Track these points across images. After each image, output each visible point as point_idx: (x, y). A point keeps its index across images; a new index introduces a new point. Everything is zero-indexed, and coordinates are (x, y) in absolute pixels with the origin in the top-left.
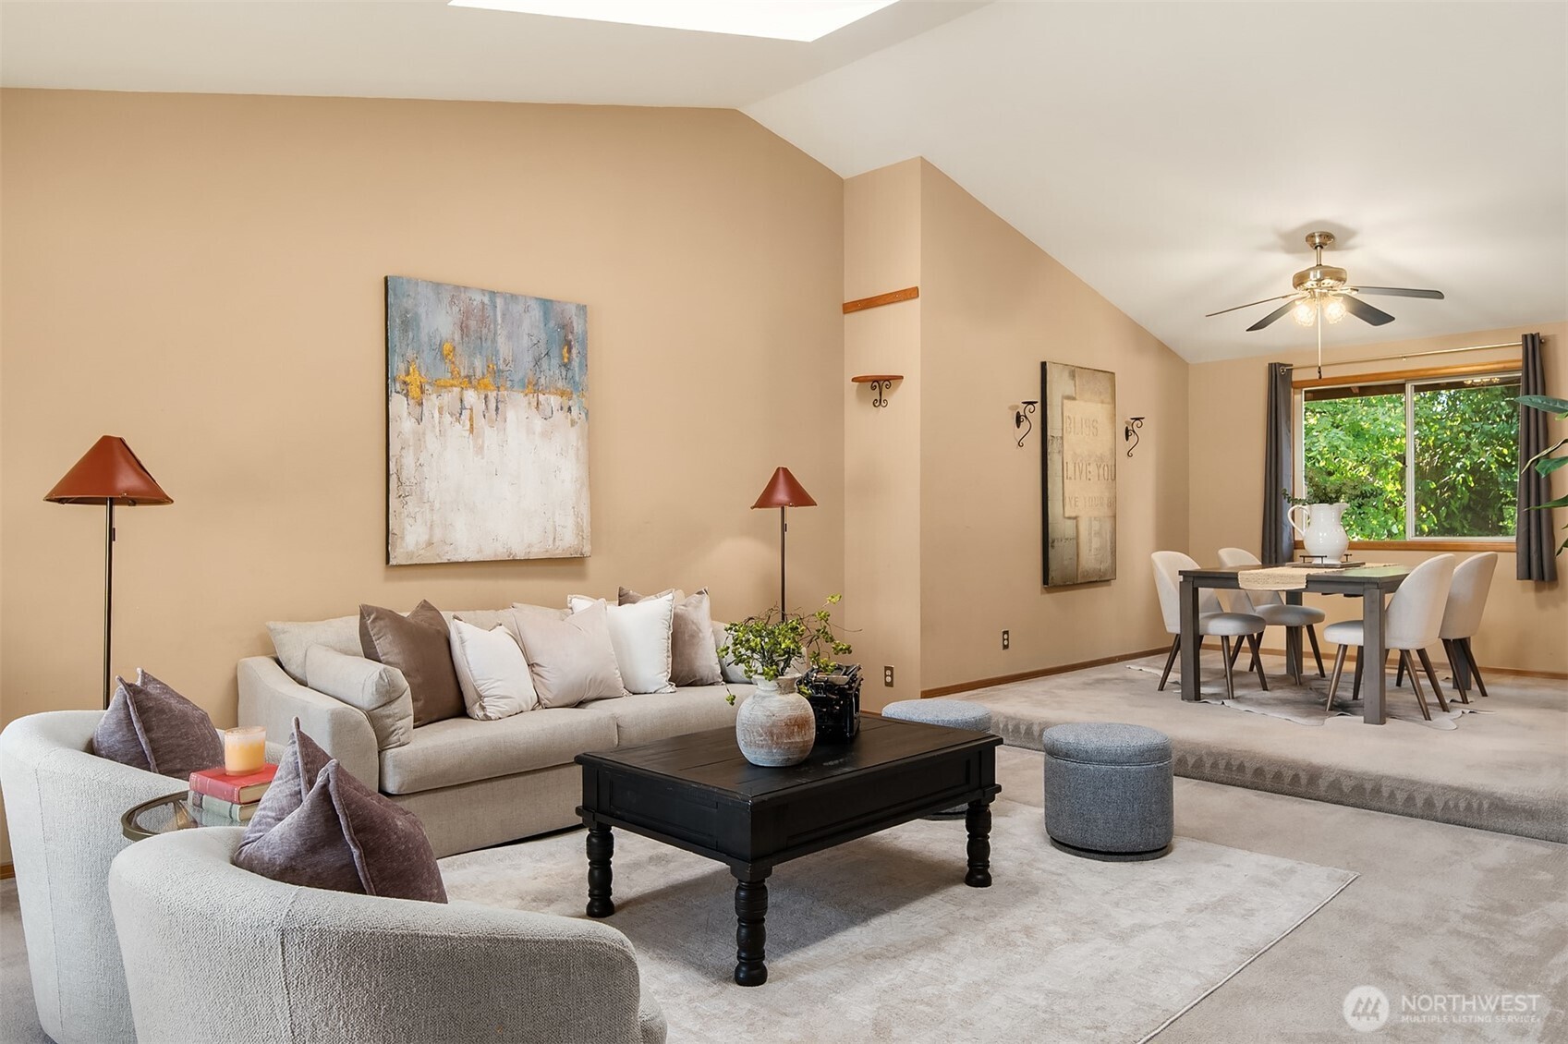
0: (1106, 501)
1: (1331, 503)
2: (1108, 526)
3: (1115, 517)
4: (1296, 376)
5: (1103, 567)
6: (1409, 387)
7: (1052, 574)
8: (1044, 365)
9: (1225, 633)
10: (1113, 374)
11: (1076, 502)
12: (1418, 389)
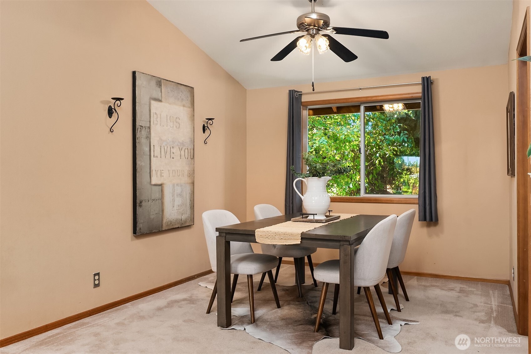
0: (186, 173)
1: (320, 177)
2: (188, 189)
3: (193, 183)
4: (304, 99)
5: (184, 217)
6: (362, 108)
7: (140, 225)
8: (134, 73)
9: (250, 273)
10: (192, 88)
11: (161, 173)
12: (368, 109)
